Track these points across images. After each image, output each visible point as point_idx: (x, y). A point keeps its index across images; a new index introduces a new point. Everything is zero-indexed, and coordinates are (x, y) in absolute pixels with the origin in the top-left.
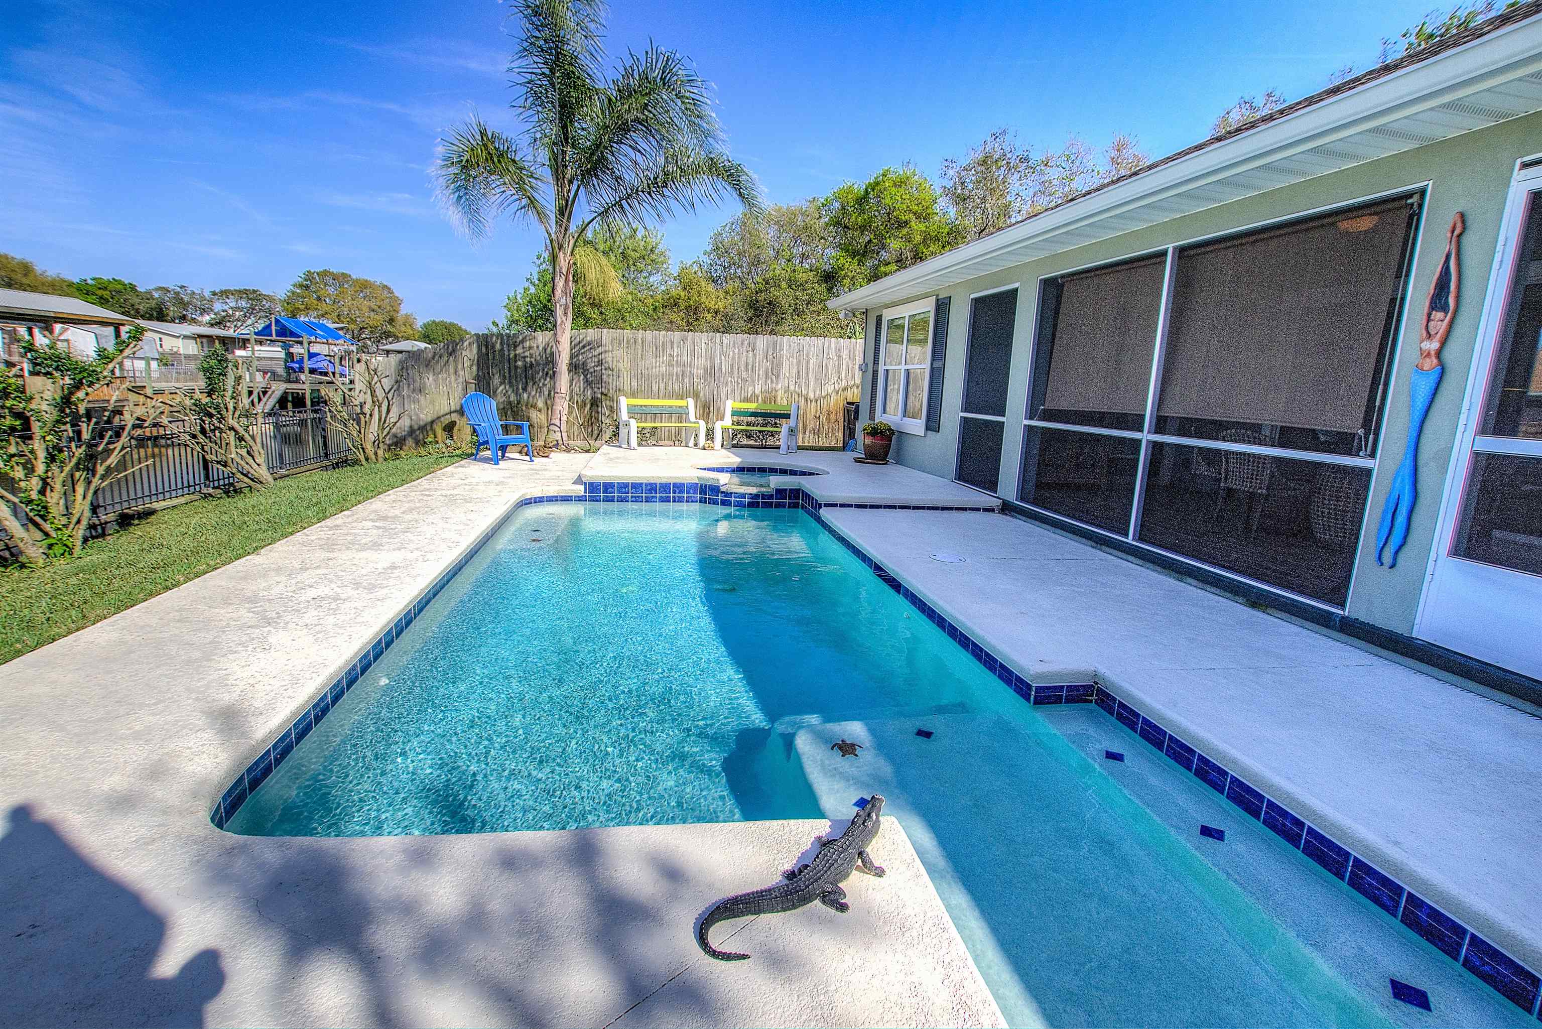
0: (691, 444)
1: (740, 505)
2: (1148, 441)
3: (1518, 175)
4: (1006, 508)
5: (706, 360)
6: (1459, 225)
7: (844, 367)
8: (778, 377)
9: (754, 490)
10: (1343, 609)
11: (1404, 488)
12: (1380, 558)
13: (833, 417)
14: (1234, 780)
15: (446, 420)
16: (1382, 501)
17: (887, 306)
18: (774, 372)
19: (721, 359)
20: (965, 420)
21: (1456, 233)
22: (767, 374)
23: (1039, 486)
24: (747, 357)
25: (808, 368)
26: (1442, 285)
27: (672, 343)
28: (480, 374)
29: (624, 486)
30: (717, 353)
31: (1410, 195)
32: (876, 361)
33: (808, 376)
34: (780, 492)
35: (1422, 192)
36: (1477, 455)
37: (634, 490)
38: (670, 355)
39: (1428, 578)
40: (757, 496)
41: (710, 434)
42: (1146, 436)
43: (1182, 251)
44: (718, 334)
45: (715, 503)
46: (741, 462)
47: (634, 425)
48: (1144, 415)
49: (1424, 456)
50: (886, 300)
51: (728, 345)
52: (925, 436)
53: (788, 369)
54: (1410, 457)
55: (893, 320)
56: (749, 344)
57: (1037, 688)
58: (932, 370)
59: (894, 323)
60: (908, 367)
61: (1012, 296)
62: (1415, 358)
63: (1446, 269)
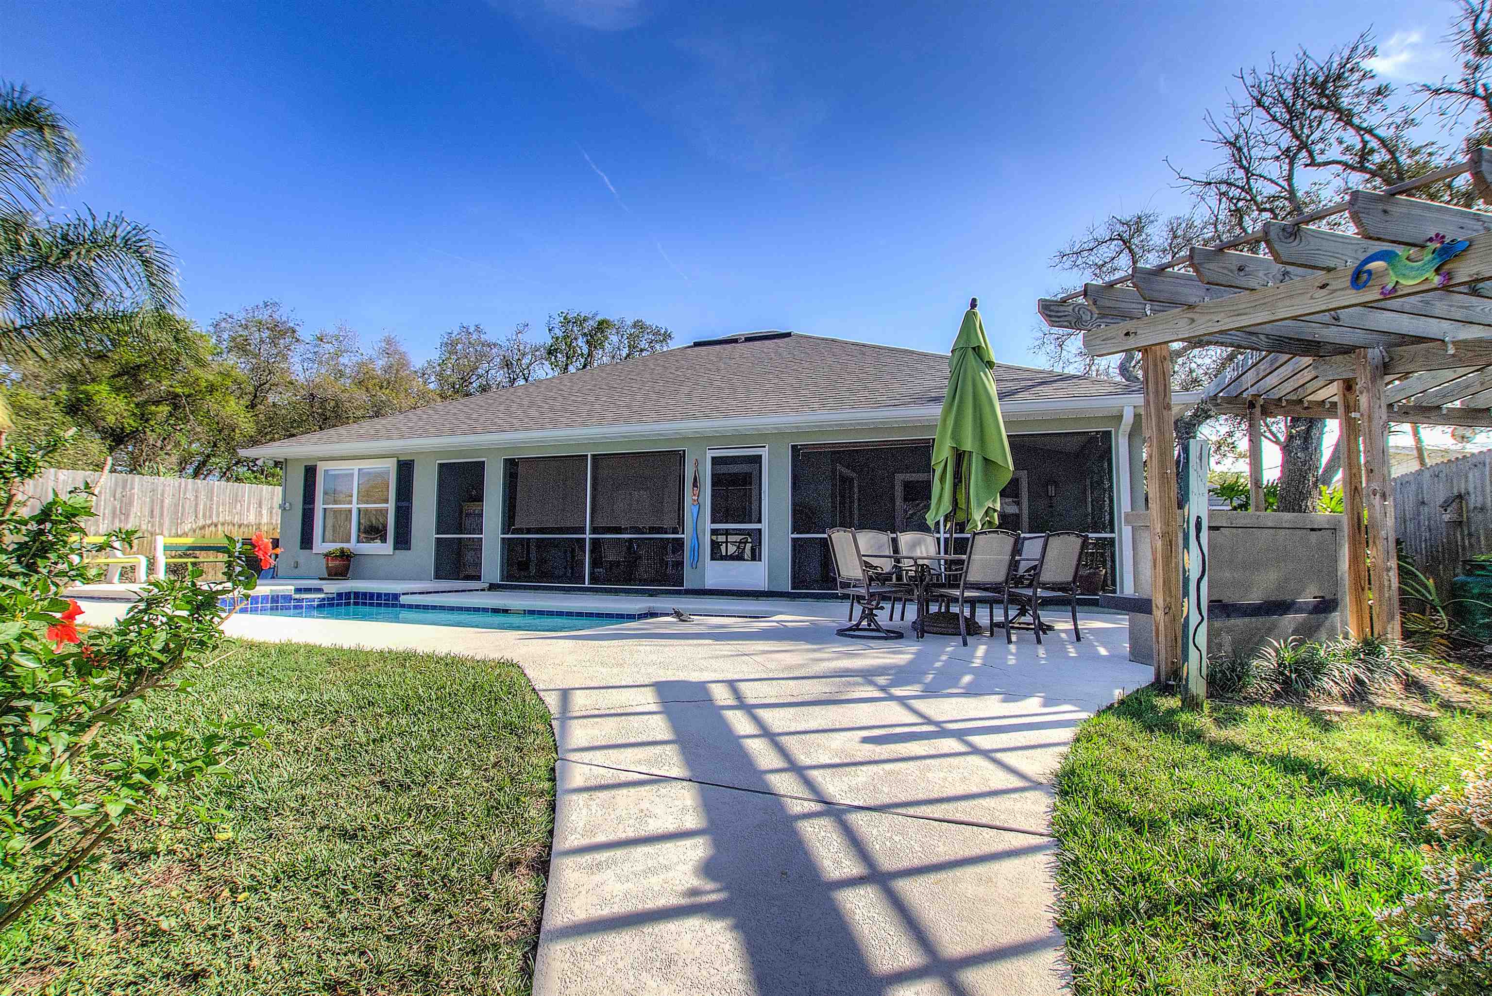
1: (311, 607)
2: (589, 538)
3: (708, 452)
4: (495, 587)
6: (697, 462)
9: (321, 596)
10: (682, 587)
11: (694, 542)
12: (692, 566)
16: (689, 546)
17: (323, 460)
20: (440, 540)
21: (697, 465)
26: (695, 479)
31: (682, 451)
32: (309, 504)
35: (685, 451)
36: (712, 529)
39: (706, 569)
40: (324, 599)
42: (588, 536)
45: (287, 608)
48: (586, 527)
49: (698, 532)
52: (393, 554)
53: (139, 508)
54: (694, 532)
55: (331, 471)
58: (398, 509)
59: (330, 473)
60: (359, 506)
61: (480, 467)
62: (691, 502)
63: (695, 476)
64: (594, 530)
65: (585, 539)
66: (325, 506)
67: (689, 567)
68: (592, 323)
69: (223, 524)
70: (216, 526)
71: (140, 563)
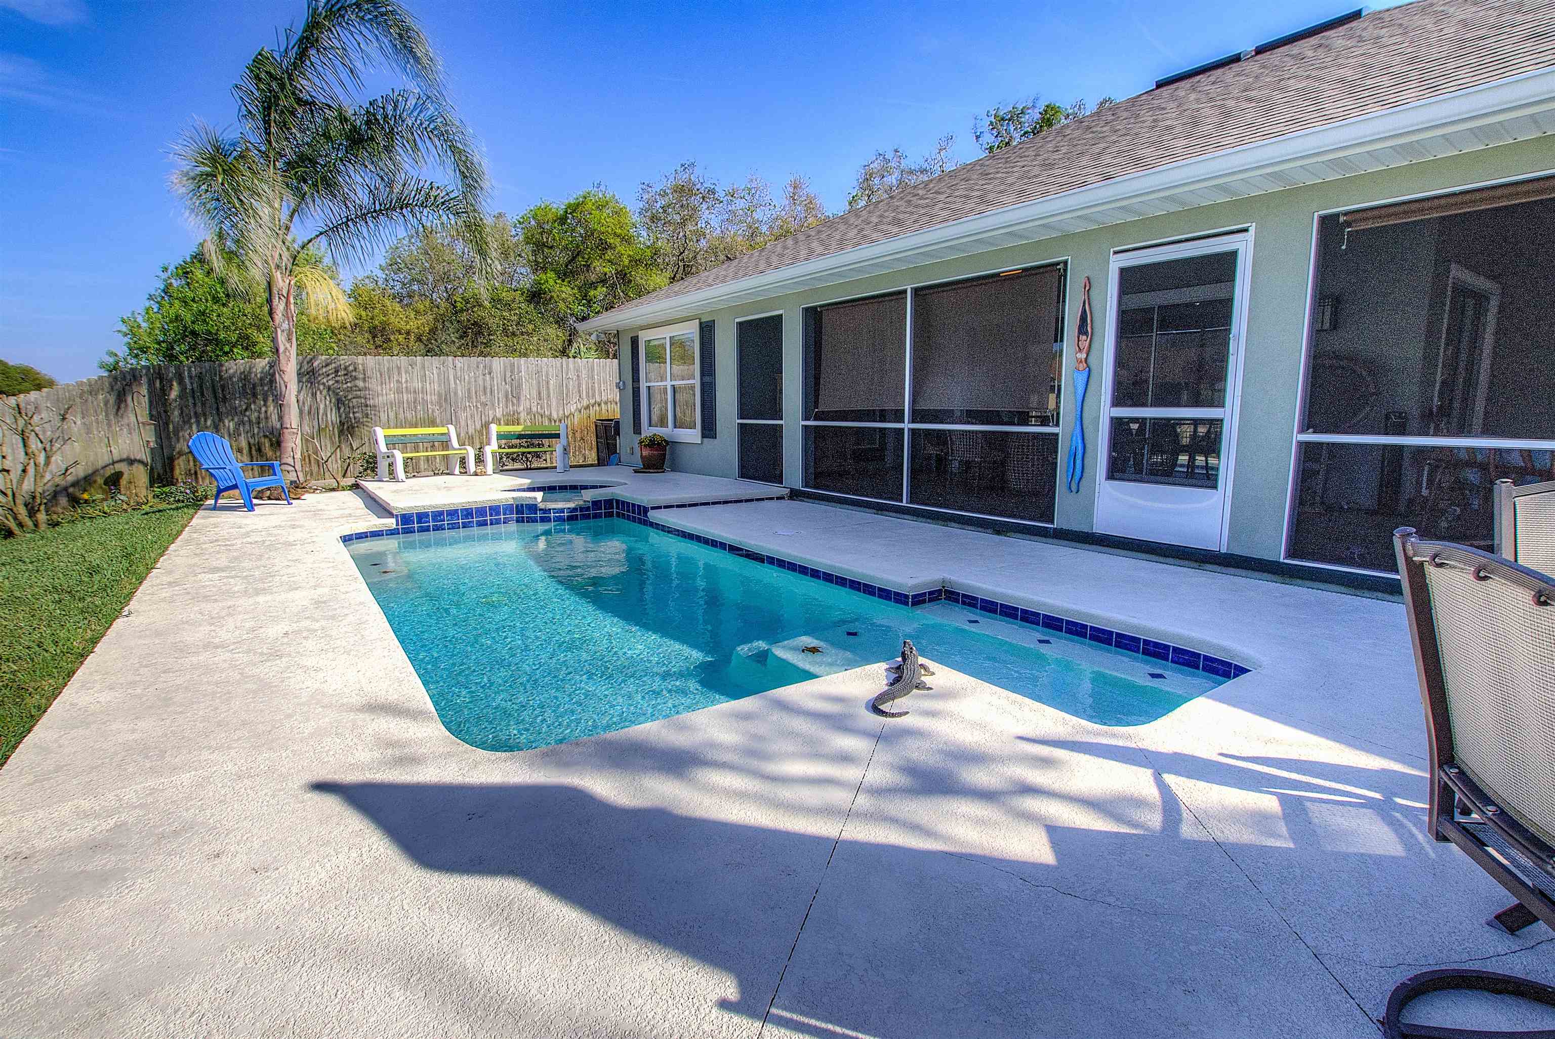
0: (457, 471)
1: (560, 519)
2: (909, 429)
3: (1112, 258)
4: (794, 495)
5: (440, 385)
6: (1087, 283)
7: (584, 386)
8: (519, 399)
9: (572, 505)
10: (1053, 523)
11: (1077, 443)
12: (1070, 488)
13: (578, 435)
14: (1045, 616)
15: (109, 472)
16: (1066, 450)
17: (643, 328)
18: (514, 395)
19: (455, 383)
20: (741, 426)
21: (1087, 289)
22: (507, 397)
23: (817, 475)
24: (484, 380)
25: (548, 388)
26: (1083, 319)
27: (399, 368)
28: (154, 413)
29: (438, 515)
30: (451, 377)
31: (1058, 264)
32: (636, 378)
33: (549, 396)
34: (596, 504)
35: (1065, 263)
36: (1112, 419)
37: (449, 517)
38: (398, 381)
39: (1097, 494)
40: (575, 510)
41: (480, 460)
42: (906, 425)
43: (916, 291)
44: (450, 358)
45: (534, 520)
46: (531, 483)
47: (399, 457)
48: (904, 410)
49: (1085, 422)
50: (640, 322)
51: (462, 369)
52: (702, 443)
53: (528, 391)
54: (1078, 423)
55: (649, 341)
56: (485, 367)
57: (912, 596)
58: (703, 384)
59: (652, 343)
60: (673, 383)
61: (777, 321)
62: (1074, 363)
63: (1084, 311)
64: (917, 416)
65: (903, 429)
66: (648, 384)
67: (1065, 489)
68: (1035, 115)
69: (606, 403)
70: (599, 405)
71: (468, 453)
